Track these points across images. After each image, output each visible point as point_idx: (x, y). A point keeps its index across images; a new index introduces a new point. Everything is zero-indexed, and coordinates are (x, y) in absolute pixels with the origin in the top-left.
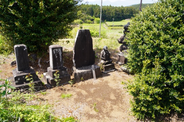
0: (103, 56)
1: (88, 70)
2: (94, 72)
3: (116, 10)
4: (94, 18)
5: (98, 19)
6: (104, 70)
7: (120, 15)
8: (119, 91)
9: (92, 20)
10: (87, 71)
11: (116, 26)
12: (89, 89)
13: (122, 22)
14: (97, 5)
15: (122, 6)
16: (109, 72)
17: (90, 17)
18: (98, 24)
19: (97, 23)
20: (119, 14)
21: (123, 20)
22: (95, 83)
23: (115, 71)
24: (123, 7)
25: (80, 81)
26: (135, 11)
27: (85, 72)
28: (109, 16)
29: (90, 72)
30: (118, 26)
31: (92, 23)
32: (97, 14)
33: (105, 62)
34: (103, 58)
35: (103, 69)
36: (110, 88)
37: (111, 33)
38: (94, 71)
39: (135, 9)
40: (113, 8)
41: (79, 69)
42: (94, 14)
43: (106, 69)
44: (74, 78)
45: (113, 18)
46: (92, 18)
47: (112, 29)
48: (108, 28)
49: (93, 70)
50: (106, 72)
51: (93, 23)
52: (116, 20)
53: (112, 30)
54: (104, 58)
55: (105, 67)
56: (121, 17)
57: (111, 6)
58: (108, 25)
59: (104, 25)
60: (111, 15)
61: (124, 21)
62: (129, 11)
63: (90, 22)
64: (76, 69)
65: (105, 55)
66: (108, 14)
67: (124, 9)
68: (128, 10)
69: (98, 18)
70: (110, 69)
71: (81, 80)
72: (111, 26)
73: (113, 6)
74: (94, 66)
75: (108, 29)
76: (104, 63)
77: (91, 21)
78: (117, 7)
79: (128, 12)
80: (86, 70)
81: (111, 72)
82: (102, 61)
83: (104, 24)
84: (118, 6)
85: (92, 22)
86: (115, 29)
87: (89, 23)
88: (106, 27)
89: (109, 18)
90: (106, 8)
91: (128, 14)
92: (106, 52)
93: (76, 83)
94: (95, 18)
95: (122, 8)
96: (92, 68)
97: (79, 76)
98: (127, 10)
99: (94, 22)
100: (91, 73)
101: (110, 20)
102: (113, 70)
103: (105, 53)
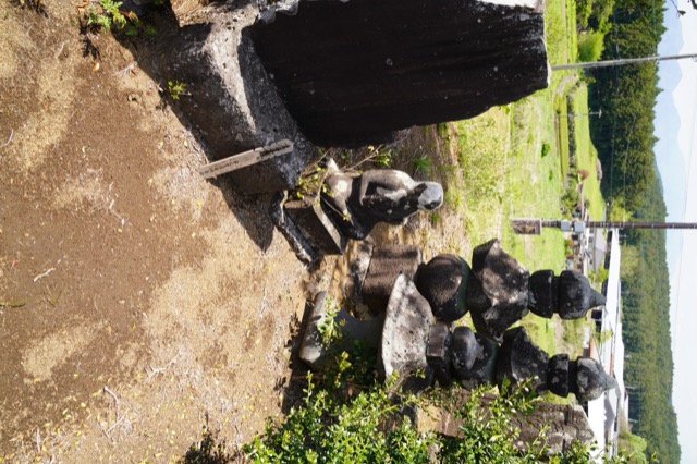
0: (379, 190)
1: (251, 120)
2: (246, 158)
3: (639, 116)
4: (601, 27)
5: (599, 49)
6: (288, 205)
7: (616, 137)
8: (128, 360)
9: (593, 23)
10: (241, 116)
11: (571, 128)
12: (96, 164)
13: (587, 150)
14: (664, 30)
15: (655, 140)
16: (286, 235)
17: (609, 10)
18: (576, 51)
19: (579, 46)
20: (621, 131)
21: (595, 152)
22: (167, 184)
23: (305, 261)
24: (653, 146)
25: (155, 77)
26: (634, 192)
27: (232, 99)
28: (611, 91)
29: (244, 135)
30: (571, 136)
31: (578, 22)
32: (624, 37)
33: (342, 203)
34: (364, 188)
35: (296, 199)
36: (146, 297)
37: (539, 113)
38: (253, 161)
39: (643, 193)
40: (649, 105)
41: (242, 51)
42: (622, 26)
43: (298, 217)
44: (182, 23)
45: (606, 107)
46: (603, 19)
47: (558, 112)
48: (561, 95)
49: (260, 149)
50: (282, 219)
51: (580, 29)
52: (594, 122)
53: (553, 113)
54: (363, 196)
55: (310, 210)
56: (608, 140)
57: (658, 91)
58: (573, 95)
59: (574, 76)
60: (617, 101)
61: (591, 155)
62: (633, 170)
63: (584, 16)
64: (245, 31)
65: (389, 200)
66: (623, 85)
67: (643, 150)
68: (641, 166)
69: (605, 45)
70: (307, 235)
71: (164, 85)
72: (570, 109)
73: (655, 103)
74: (287, 151)
75: (557, 95)
76: (332, 201)
77: (588, 15)
78: (651, 119)
79: (633, 165)
80: (251, 105)
81: (291, 243)
82: (342, 189)
83: (578, 77)
84: (654, 122)
85: (586, 24)
86: (558, 126)
87: (579, 10)
88: (563, 89)
89: (602, 95)
90: (650, 76)
91: (624, 168)
92: (403, 200)
93: (127, 54)
94: (602, 31)
95: (646, 143)
96: (274, 146)
97: (190, 66)
98: (638, 161)
99: (584, 33)
100: (239, 137)
101: (594, 101)
102: (304, 252)
103: (394, 195)
